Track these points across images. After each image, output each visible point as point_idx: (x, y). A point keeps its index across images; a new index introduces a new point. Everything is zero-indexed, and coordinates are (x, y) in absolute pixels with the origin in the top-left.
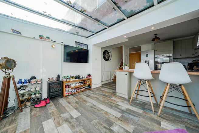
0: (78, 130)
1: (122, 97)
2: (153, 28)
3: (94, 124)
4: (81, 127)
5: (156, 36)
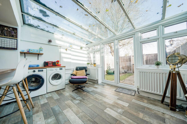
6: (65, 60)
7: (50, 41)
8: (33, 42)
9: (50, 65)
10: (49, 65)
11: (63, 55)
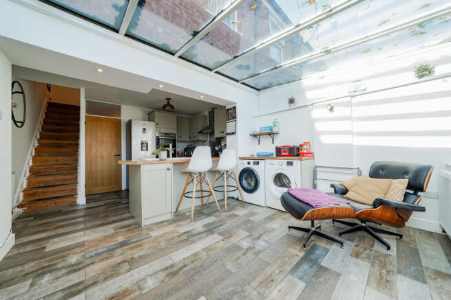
0: (255, 292)
1: (164, 221)
2: (161, 86)
3: (238, 268)
4: (245, 288)
5: (169, 102)
6: (325, 139)
7: (291, 101)
8: (269, 114)
9: (285, 154)
10: (282, 154)
11: (319, 126)
